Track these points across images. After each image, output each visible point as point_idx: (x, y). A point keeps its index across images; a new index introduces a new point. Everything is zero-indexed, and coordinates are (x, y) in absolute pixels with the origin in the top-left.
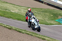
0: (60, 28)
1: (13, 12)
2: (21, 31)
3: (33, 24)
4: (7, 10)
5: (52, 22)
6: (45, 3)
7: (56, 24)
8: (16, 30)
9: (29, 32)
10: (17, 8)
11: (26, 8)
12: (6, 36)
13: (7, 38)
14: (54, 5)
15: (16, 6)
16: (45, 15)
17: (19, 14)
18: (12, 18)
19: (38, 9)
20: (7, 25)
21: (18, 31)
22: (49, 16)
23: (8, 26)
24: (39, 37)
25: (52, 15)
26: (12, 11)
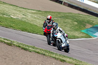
0: (89, 43)
1: (15, 17)
2: (27, 48)
3: (60, 40)
4: (4, 14)
5: (76, 34)
6: (65, 4)
7: (82, 37)
8: (19, 47)
9: (40, 50)
10: (20, 11)
11: (34, 11)
12: (4, 55)
13: (5, 59)
14: (80, 7)
15: (19, 9)
16: (66, 23)
17: (25, 22)
18: (12, 27)
19: (54, 13)
20: (5, 39)
21: (22, 48)
22: (71, 24)
23: (7, 40)
24: (55, 58)
25: (76, 23)
26: (12, 16)
